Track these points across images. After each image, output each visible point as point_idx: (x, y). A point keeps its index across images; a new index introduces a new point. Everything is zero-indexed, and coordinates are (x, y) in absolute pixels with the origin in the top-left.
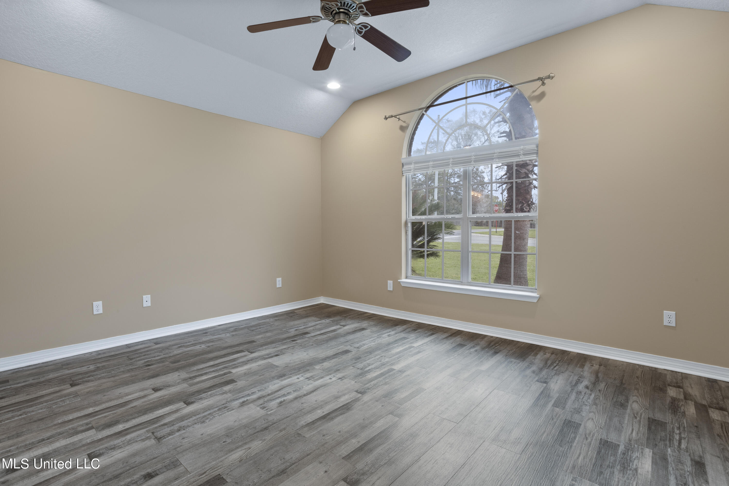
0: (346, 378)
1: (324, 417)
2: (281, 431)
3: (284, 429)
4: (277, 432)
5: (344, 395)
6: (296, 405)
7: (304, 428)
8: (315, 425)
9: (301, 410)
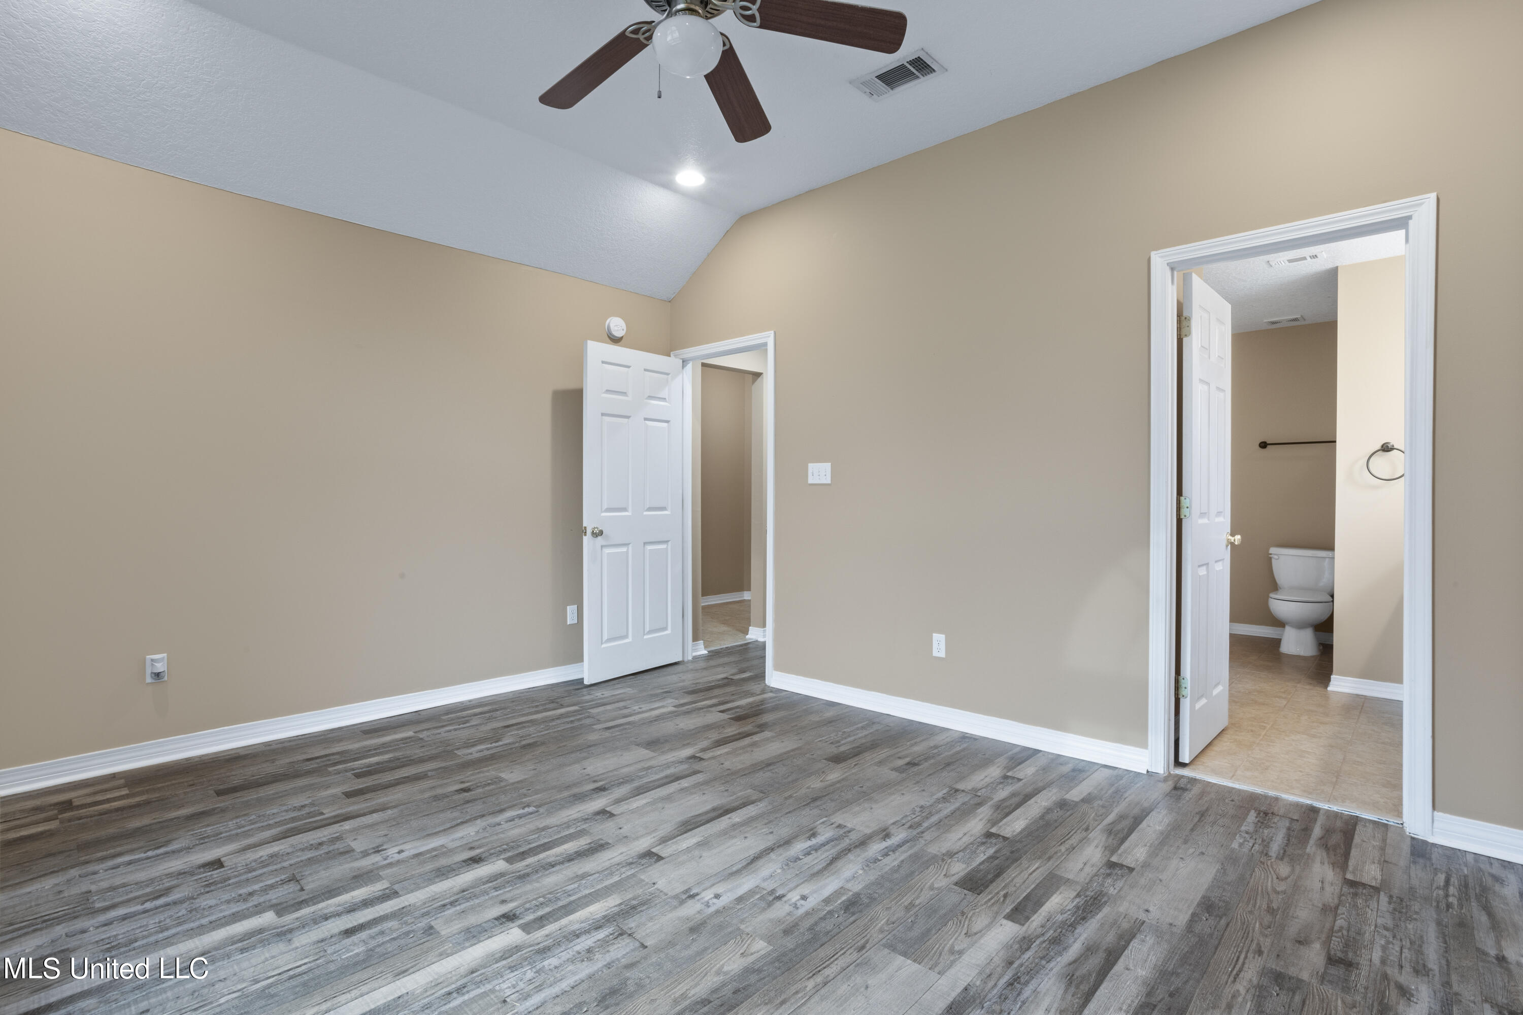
0: (676, 897)
1: (727, 811)
2: (790, 797)
3: (786, 798)
4: (795, 795)
5: (688, 850)
6: (784, 831)
7: (756, 799)
8: (741, 802)
9: (770, 822)
